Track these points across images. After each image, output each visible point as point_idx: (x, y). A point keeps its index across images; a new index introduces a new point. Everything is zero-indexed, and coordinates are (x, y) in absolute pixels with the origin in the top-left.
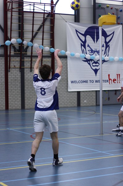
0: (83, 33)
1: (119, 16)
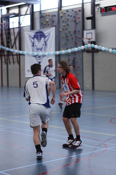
0: (33, 37)
1: (53, 20)
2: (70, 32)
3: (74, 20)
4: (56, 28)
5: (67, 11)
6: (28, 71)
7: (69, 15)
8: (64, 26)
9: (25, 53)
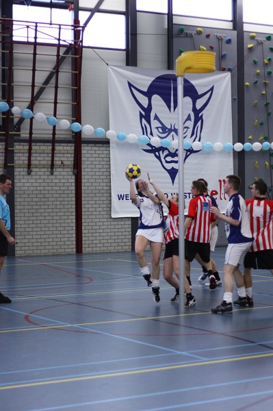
1: (224, 53)
4: (232, 77)
5: (269, 38)
6: (120, 197)
7: (272, 50)
8: (258, 74)
9: (111, 134)
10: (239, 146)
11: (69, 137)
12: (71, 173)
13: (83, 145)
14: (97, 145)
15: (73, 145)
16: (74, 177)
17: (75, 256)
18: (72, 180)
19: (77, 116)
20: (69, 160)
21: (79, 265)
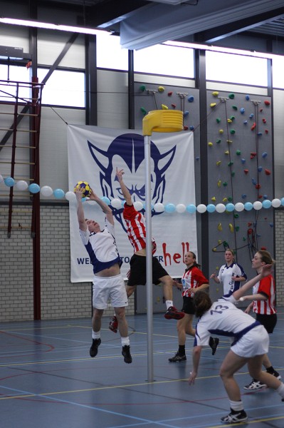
2: (238, 154)
3: (251, 125)
4: (195, 136)
5: (232, 97)
6: (80, 261)
7: (235, 108)
8: (221, 134)
10: (202, 208)
11: (27, 199)
12: (29, 236)
13: (41, 207)
14: (56, 207)
15: (31, 206)
16: (32, 240)
17: (33, 323)
18: (30, 243)
19: (35, 176)
20: (27, 222)
21: (37, 332)
